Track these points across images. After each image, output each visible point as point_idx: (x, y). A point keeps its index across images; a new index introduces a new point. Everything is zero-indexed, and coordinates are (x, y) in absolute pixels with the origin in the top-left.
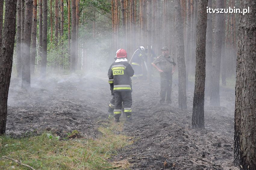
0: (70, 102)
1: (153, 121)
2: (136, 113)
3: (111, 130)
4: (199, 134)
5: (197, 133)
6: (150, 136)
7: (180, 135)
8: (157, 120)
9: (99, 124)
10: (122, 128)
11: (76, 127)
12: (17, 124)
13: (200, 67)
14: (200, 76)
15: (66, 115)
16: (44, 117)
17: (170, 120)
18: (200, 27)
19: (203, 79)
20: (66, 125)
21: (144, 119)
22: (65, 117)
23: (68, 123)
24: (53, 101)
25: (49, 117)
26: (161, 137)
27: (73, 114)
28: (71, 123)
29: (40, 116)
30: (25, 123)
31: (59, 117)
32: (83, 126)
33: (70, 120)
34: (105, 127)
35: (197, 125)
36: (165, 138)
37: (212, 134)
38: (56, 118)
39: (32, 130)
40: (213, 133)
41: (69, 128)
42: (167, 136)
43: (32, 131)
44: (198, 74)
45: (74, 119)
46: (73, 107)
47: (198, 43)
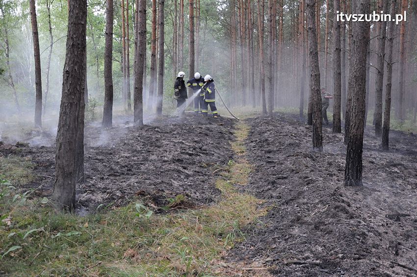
0: (183, 143)
1: (287, 171)
2: (262, 157)
3: (232, 184)
4: (360, 197)
5: (357, 194)
6: (291, 200)
7: (339, 202)
8: (293, 170)
9: (217, 174)
10: (246, 180)
11: (185, 182)
12: (109, 177)
13: (358, 99)
14: (358, 112)
15: (174, 163)
16: (147, 165)
17: (311, 171)
18: (359, 43)
19: (362, 117)
20: (172, 180)
21: (274, 167)
22: (173, 166)
23: (176, 175)
24: (164, 141)
25: (154, 165)
26: (309, 205)
27: (185, 161)
28: (179, 176)
29: (142, 164)
30: (119, 175)
31: (166, 167)
32: (195, 179)
33: (179, 171)
34: (225, 178)
35: (352, 180)
36: (315, 207)
37: (379, 196)
38: (161, 167)
39: (117, 194)
40: (379, 193)
41: (176, 183)
42: (318, 204)
43: (118, 196)
44: (355, 108)
45: (185, 168)
46: (185, 150)
47: (356, 65)
